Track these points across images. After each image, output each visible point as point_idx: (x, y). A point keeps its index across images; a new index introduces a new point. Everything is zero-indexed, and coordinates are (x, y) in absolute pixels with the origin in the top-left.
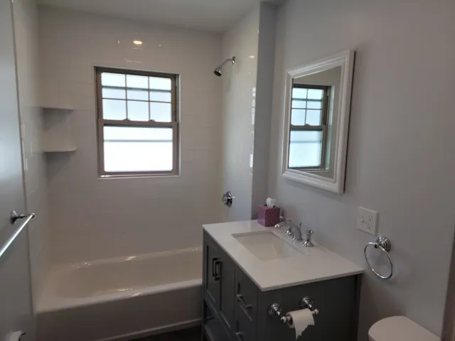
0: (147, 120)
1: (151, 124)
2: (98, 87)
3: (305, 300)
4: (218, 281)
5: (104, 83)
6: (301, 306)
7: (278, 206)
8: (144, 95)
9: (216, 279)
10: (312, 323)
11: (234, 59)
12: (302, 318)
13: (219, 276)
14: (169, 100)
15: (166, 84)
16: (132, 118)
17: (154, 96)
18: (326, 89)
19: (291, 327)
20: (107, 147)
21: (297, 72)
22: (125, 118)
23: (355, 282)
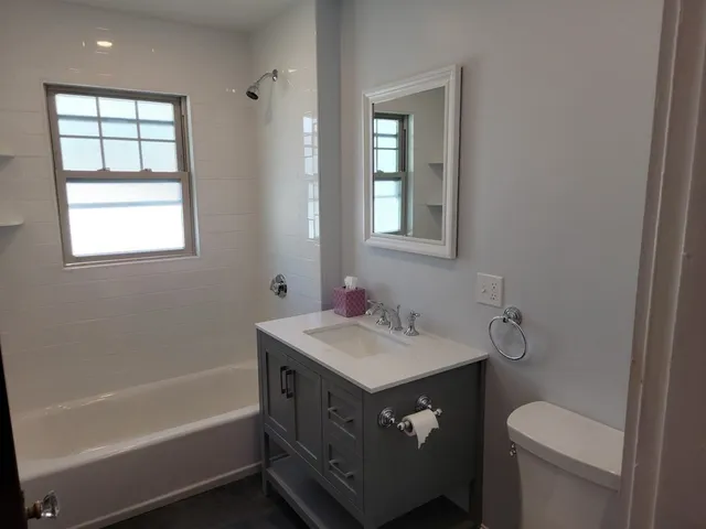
0: (137, 169)
1: (146, 176)
2: (52, 118)
3: (422, 401)
4: (292, 399)
5: (60, 110)
6: (417, 408)
7: (361, 287)
8: (130, 130)
9: (288, 396)
10: (436, 426)
11: (275, 72)
12: (424, 422)
13: (292, 391)
14: (172, 137)
15: (166, 111)
16: (113, 167)
17: (146, 131)
18: (402, 119)
19: (410, 435)
20: (74, 216)
21: (379, 95)
22: (101, 167)
23: (477, 371)
